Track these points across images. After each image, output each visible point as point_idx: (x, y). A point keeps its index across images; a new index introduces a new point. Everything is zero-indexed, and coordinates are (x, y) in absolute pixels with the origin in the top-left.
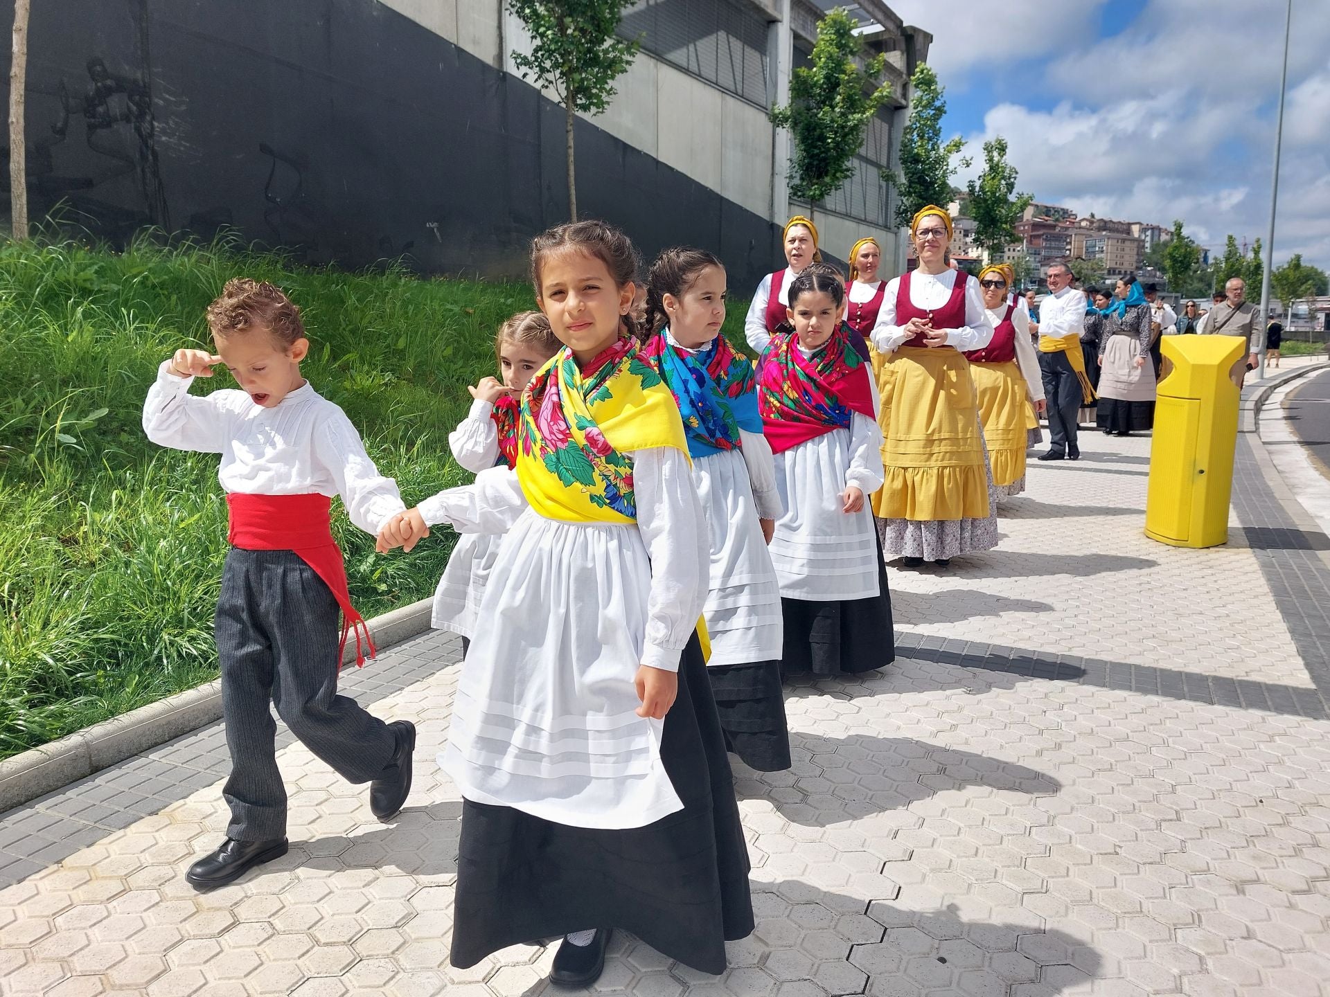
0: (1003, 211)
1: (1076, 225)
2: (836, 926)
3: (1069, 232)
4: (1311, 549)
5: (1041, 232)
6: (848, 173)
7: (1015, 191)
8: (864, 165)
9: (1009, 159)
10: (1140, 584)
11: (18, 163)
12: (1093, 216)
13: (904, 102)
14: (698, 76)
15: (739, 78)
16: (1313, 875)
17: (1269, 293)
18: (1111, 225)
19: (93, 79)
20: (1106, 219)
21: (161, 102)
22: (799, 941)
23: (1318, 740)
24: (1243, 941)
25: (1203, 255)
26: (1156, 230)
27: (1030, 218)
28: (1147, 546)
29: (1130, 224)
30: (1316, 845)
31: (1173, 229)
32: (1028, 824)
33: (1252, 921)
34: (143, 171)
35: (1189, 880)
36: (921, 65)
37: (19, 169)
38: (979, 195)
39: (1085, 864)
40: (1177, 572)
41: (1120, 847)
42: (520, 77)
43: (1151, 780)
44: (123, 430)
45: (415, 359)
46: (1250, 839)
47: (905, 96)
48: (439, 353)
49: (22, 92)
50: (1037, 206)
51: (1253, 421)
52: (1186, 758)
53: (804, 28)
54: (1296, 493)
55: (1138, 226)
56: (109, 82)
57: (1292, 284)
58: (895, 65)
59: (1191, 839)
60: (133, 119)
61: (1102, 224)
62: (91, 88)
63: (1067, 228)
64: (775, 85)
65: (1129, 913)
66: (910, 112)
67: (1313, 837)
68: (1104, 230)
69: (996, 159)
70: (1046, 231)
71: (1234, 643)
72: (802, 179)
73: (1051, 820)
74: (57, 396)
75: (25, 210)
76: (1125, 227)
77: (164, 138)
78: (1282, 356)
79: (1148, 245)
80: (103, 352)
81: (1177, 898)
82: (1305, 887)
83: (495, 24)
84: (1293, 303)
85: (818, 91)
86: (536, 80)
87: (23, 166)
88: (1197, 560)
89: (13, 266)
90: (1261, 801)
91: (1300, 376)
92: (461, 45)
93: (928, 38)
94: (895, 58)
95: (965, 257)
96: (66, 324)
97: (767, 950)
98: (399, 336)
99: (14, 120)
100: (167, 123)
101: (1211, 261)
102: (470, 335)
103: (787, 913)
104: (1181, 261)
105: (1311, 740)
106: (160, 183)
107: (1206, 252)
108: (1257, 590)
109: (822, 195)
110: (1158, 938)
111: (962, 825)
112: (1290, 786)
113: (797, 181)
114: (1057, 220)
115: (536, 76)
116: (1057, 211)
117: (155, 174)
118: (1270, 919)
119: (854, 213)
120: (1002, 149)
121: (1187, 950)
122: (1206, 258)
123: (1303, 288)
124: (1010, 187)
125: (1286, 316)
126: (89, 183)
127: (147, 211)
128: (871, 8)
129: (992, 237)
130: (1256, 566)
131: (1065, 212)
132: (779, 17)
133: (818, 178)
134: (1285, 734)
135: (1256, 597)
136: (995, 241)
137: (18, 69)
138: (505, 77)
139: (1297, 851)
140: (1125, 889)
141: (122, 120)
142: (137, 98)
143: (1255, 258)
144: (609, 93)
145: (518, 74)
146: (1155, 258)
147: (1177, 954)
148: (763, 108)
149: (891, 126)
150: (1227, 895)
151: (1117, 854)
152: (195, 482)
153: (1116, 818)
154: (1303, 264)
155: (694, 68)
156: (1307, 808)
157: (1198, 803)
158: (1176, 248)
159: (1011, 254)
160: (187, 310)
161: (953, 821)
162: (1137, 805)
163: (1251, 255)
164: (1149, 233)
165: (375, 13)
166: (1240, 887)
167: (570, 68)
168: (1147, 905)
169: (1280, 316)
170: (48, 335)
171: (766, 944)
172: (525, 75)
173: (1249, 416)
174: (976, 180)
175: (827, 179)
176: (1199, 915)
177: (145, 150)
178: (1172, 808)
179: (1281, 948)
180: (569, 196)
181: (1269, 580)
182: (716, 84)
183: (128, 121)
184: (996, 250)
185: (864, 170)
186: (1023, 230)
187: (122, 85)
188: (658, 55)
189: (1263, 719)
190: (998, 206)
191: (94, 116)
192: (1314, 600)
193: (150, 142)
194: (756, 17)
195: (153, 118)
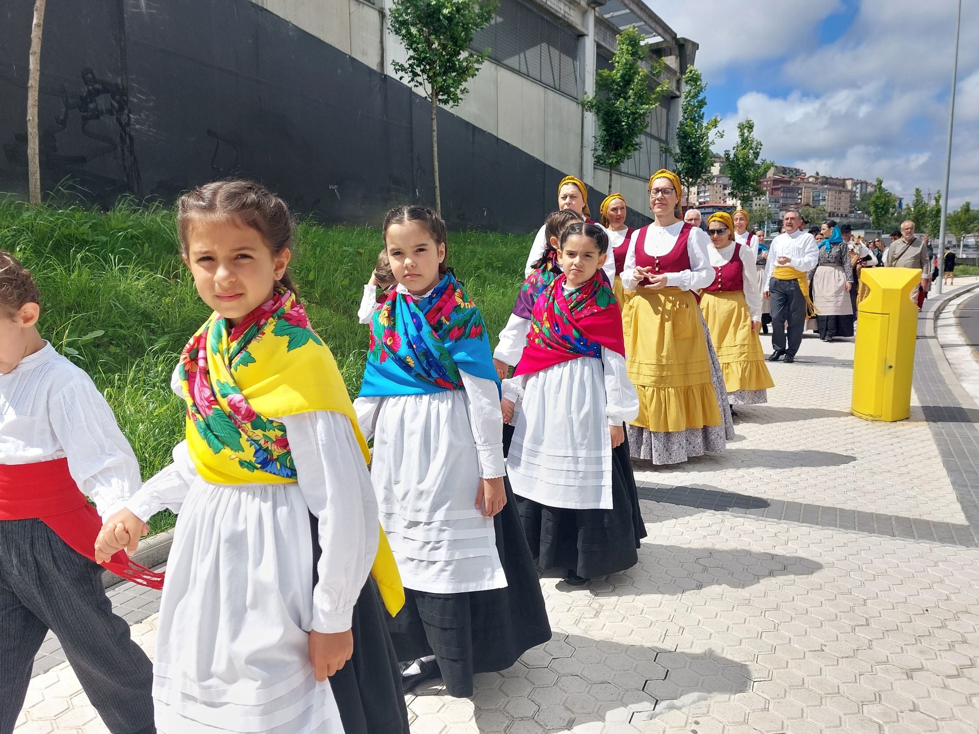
0: (752, 173)
1: (805, 180)
2: (622, 698)
3: (800, 186)
4: (970, 421)
5: (779, 186)
6: (637, 147)
7: (760, 158)
8: (649, 139)
9: (756, 135)
10: (846, 450)
11: (34, 149)
12: (817, 174)
13: (678, 93)
14: (527, 76)
15: (557, 77)
16: (962, 664)
17: (945, 230)
18: (831, 181)
19: (86, 84)
20: (828, 176)
21: (135, 100)
22: (596, 709)
23: (970, 565)
24: (910, 713)
25: (898, 202)
26: (864, 184)
27: (771, 175)
28: (852, 422)
29: (844, 180)
30: (965, 642)
31: (875, 183)
32: (760, 630)
33: (917, 698)
34: (123, 150)
35: (874, 668)
36: (690, 68)
37: (34, 154)
38: (733, 161)
39: (800, 659)
40: (873, 441)
41: (825, 646)
42: (398, 79)
43: (849, 596)
44: (111, 344)
45: (322, 288)
46: (918, 639)
47: (678, 88)
48: (339, 284)
49: (37, 98)
50: (776, 167)
51: (933, 326)
52: (874, 580)
53: (604, 40)
54: (961, 380)
55: (850, 181)
56: (97, 86)
57: (963, 223)
58: (671, 66)
59: (876, 639)
60: (115, 113)
61: (824, 180)
62: (84, 90)
63: (799, 183)
64: (584, 82)
65: (830, 694)
66: (682, 101)
67: (963, 636)
68: (826, 184)
69: (746, 135)
70: (783, 185)
71: (912, 493)
72: (603, 151)
73: (776, 627)
74: (64, 319)
75: (39, 183)
76: (841, 182)
77: (137, 126)
78: (955, 276)
79: (858, 195)
80: (96, 286)
81: (865, 682)
82: (955, 673)
83: (378, 40)
84: (964, 237)
85: (616, 87)
86: (409, 82)
87: (37, 151)
88: (889, 431)
89: (30, 224)
90: (927, 610)
91: (968, 291)
92: (354, 56)
93: (696, 46)
94: (671, 61)
95: (724, 205)
96: (69, 267)
97: (573, 716)
98: (309, 271)
99: (31, 118)
100: (140, 116)
101: (904, 207)
102: (361, 270)
103: (588, 689)
104: (882, 208)
105: (965, 565)
106: (135, 159)
107: (901, 200)
108: (930, 453)
109: (618, 163)
110: (850, 712)
111: (713, 631)
112: (948, 599)
113: (600, 153)
114: (791, 177)
115: (410, 78)
116: (791, 170)
117: (131, 152)
118: (930, 696)
119: (642, 174)
120: (751, 127)
121: (871, 720)
122: (900, 204)
123: (971, 226)
124: (757, 155)
125: (959, 246)
126: (83, 160)
127: (125, 179)
128: (653, 25)
129: (743, 191)
130: (930, 436)
131: (797, 171)
132: (586, 32)
133: (615, 150)
134: (946, 561)
135: (929, 458)
136: (745, 194)
137: (34, 81)
138: (386, 78)
139: (951, 647)
140: (828, 676)
141: (107, 113)
142: (118, 97)
143: (936, 205)
144: (462, 92)
145: (397, 77)
146: (864, 204)
147: (863, 723)
148: (575, 99)
149: (668, 110)
150: (900, 680)
151: (823, 651)
152: (164, 381)
153: (823, 625)
154: (971, 208)
155: (524, 70)
156: (959, 615)
157: (882, 612)
158: (878, 198)
159: (758, 202)
160: (156, 254)
161: (706, 628)
162: (839, 614)
163: (933, 202)
164: (859, 186)
165: (291, 33)
166: (909, 674)
167: (434, 73)
168: (843, 688)
169: (954, 246)
170: (56, 275)
171: (573, 713)
172: (401, 78)
173: (929, 324)
174: (731, 149)
175: (621, 151)
176: (879, 695)
177: (123, 134)
178: (863, 617)
179: (937, 717)
180: (433, 166)
181: (938, 445)
182: (540, 82)
183: (112, 114)
184: (746, 200)
185: (648, 143)
186: (766, 185)
187: (107, 89)
188: (497, 61)
189: (931, 550)
190: (748, 170)
191: (86, 111)
192: (971, 460)
193: (128, 129)
194: (569, 32)
195: (130, 112)
